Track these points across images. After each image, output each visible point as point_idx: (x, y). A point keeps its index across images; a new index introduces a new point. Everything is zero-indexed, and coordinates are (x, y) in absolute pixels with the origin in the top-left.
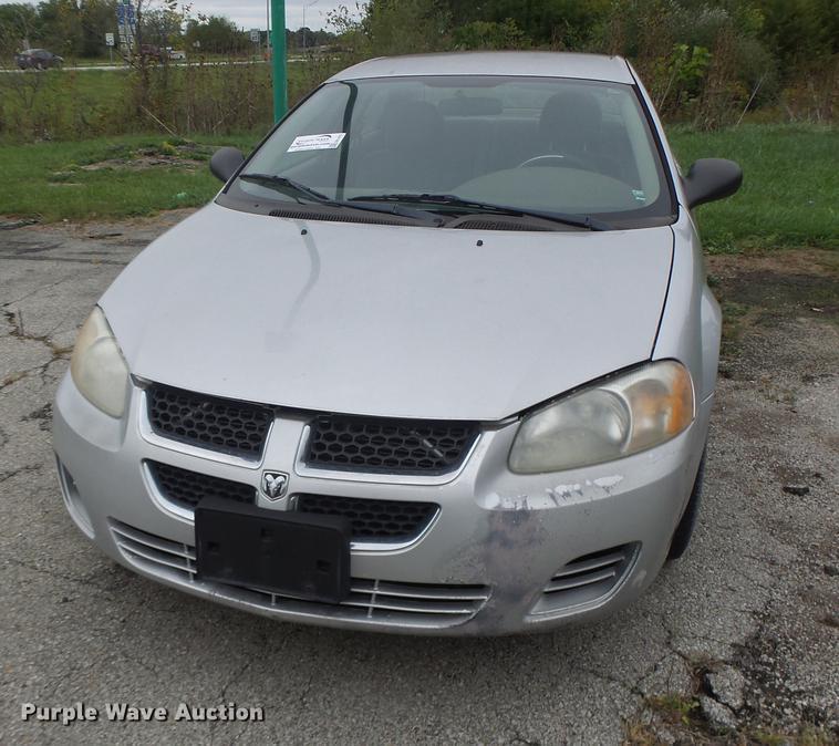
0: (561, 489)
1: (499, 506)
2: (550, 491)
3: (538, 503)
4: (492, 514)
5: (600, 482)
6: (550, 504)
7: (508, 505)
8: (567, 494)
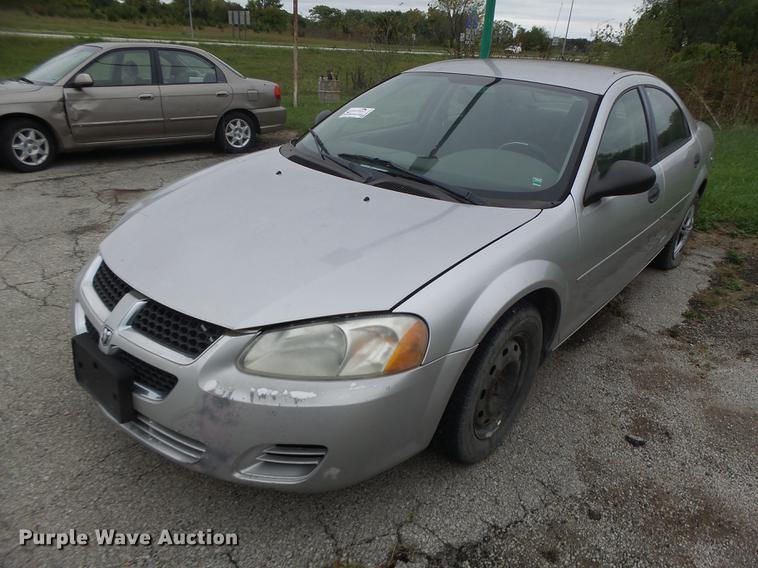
0: (261, 391)
1: (213, 391)
2: (253, 390)
3: (240, 397)
4: (206, 395)
5: (295, 394)
6: (247, 399)
7: (219, 392)
8: (264, 396)
